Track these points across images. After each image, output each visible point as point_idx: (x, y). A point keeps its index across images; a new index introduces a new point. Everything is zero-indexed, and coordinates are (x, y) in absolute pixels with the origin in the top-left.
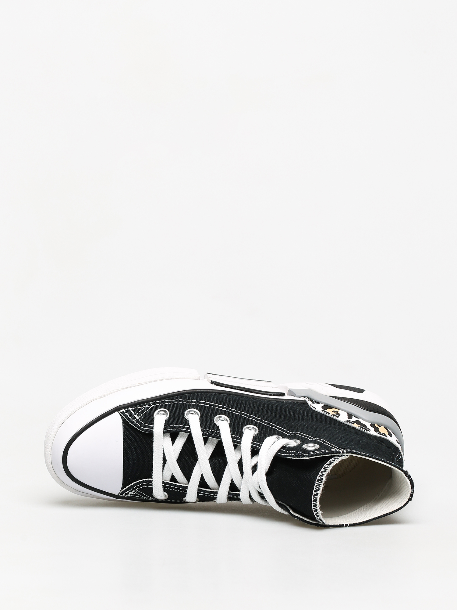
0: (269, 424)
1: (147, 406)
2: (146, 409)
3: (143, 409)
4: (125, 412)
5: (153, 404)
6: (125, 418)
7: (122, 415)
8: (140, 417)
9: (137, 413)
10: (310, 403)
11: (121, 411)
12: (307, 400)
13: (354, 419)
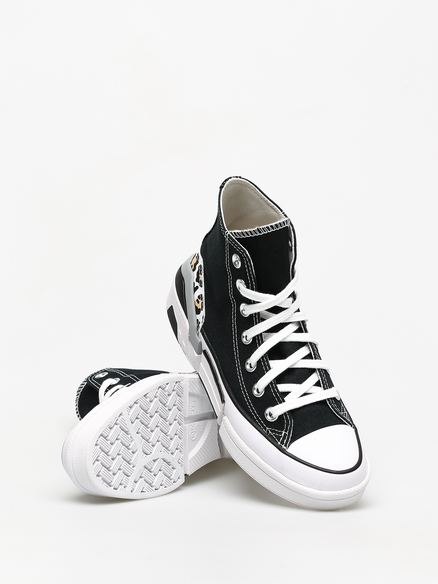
0: (235, 330)
1: (270, 432)
2: (272, 431)
3: (274, 433)
4: (284, 445)
5: (265, 429)
6: (289, 441)
7: (288, 445)
8: (282, 432)
9: (280, 435)
10: (201, 325)
11: (285, 448)
12: (199, 330)
13: (197, 284)
